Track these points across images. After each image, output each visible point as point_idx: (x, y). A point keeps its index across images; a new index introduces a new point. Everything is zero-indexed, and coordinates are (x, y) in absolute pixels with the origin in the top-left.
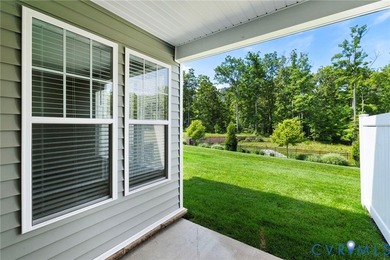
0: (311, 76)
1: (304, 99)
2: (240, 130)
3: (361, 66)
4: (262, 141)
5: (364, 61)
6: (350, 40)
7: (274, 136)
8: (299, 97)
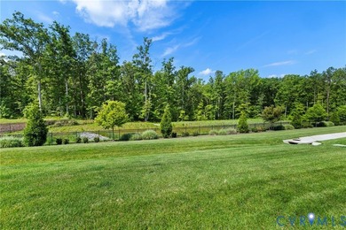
0: (119, 67)
1: (115, 85)
2: (45, 113)
3: (148, 67)
4: (76, 124)
5: (150, 64)
6: (144, 47)
7: (99, 118)
8: (110, 83)
